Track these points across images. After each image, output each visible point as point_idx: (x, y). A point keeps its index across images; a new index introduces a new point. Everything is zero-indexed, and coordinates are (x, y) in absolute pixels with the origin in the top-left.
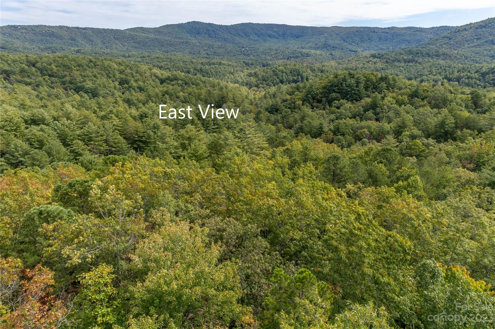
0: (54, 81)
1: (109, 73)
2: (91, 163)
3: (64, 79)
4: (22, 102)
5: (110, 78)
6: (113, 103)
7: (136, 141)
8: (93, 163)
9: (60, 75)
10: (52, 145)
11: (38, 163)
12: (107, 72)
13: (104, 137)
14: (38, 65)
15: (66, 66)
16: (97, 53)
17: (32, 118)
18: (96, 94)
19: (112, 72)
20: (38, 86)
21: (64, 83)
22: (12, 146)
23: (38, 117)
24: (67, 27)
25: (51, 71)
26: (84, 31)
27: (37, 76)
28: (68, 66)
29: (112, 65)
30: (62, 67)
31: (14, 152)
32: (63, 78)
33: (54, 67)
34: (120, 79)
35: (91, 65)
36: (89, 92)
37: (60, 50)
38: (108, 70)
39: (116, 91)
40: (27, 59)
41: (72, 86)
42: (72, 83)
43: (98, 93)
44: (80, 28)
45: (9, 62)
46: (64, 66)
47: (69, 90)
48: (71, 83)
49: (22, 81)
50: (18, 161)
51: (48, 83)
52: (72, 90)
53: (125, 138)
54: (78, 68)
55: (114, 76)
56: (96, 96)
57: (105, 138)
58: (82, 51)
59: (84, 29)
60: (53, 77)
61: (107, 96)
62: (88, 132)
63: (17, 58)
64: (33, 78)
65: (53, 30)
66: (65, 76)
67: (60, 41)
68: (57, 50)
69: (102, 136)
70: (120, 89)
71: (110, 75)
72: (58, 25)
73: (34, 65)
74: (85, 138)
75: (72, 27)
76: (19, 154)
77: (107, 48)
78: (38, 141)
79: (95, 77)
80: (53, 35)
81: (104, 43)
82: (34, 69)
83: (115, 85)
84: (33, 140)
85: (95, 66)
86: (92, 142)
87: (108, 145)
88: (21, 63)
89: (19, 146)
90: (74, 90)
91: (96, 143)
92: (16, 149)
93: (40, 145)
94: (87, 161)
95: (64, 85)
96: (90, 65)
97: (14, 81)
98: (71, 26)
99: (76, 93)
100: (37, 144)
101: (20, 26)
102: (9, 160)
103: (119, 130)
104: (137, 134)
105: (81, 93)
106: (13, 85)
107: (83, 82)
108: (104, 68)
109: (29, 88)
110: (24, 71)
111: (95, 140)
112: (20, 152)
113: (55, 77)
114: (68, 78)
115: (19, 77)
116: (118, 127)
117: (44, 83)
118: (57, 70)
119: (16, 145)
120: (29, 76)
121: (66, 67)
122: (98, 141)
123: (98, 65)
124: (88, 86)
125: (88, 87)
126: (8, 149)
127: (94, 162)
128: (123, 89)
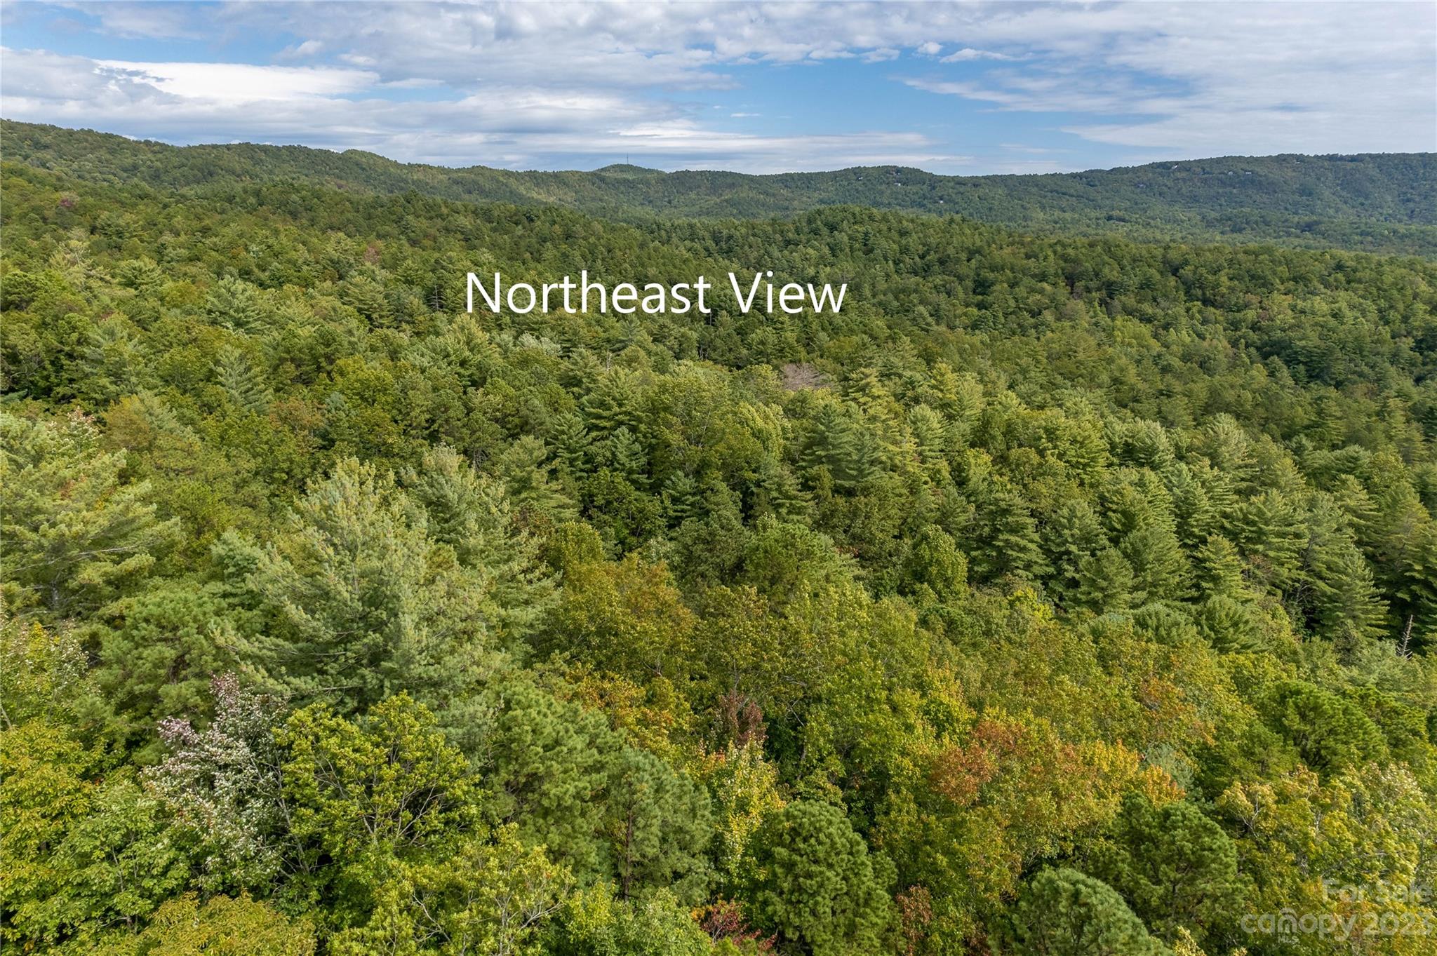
0: (1212, 318)
1: (1391, 307)
2: (1235, 625)
3: (1239, 316)
4: (1117, 374)
5: (1387, 323)
6: (1369, 416)
7: (1413, 579)
8: (1241, 625)
9: (1233, 301)
10: (1152, 533)
11: (1104, 584)
12: (1382, 303)
13: (1304, 543)
14: (1187, 272)
15: (1260, 277)
16: (1368, 234)
17: (1130, 441)
18: (1322, 370)
19: (1401, 306)
20: (1166, 327)
21: (1235, 325)
22: (1065, 511)
23: (1143, 442)
24: (1300, 158)
25: (1213, 289)
26: (1351, 165)
27: (1175, 300)
28: (1264, 278)
29: (1411, 283)
30: (1247, 279)
31: (1064, 527)
32: (1239, 311)
33: (1224, 279)
34: (1424, 329)
35: (1336, 280)
36: (1300, 362)
37: (1256, 223)
38: (1389, 299)
39: (1392, 371)
40: (1164, 256)
41: (1253, 336)
42: (1259, 329)
43: (1329, 367)
44: (1342, 158)
45: (1125, 262)
46: (1253, 277)
47: (1242, 346)
48: (1254, 327)
49: (1136, 310)
50: (1063, 549)
51: (1195, 322)
52: (1252, 350)
53: (1370, 558)
54: (1291, 284)
55: (1405, 319)
56: (1317, 377)
57: (1306, 546)
58: (1322, 228)
59: (1353, 159)
60: (1213, 305)
61: (1355, 383)
62: (1260, 513)
63: (1144, 253)
64: (1163, 304)
65: (1257, 169)
66: (1247, 306)
67: (1265, 198)
68: (1247, 223)
69: (1298, 536)
70: (1413, 365)
71: (1392, 315)
72: (1275, 154)
73: (1175, 272)
74: (1244, 530)
75: (1317, 157)
76: (1072, 535)
77: (1411, 217)
78: (1124, 513)
79: (1335, 316)
80: (1252, 182)
81: (1409, 200)
82: (1172, 281)
83: (1398, 349)
84: (1114, 507)
85: (1349, 282)
86: (1260, 547)
87: (1306, 566)
88: (1149, 266)
89: (1079, 515)
90: (1258, 349)
91: (1272, 554)
92: (1069, 521)
93: (1123, 525)
94: (1227, 615)
95: (1236, 330)
96: (1331, 279)
97: (1119, 308)
98: (1312, 155)
99: (1259, 359)
100: (1120, 521)
101: (1177, 163)
102: (1046, 539)
103: (1358, 529)
104: (1423, 560)
105: (1273, 362)
106: (1113, 319)
107: (1291, 327)
108: (1379, 289)
109: (1145, 330)
110: (1148, 287)
111: (1270, 543)
112: (1076, 531)
113: (1216, 307)
114: (1251, 315)
115: (1131, 301)
116: (1359, 517)
117: (1184, 320)
118: (1229, 288)
119: (1072, 511)
120: (1154, 300)
121: (1260, 282)
122: (1280, 549)
123: (1360, 281)
124: (1304, 343)
125: (1303, 348)
126: (1054, 515)
127: (1247, 622)
128: (1424, 364)
